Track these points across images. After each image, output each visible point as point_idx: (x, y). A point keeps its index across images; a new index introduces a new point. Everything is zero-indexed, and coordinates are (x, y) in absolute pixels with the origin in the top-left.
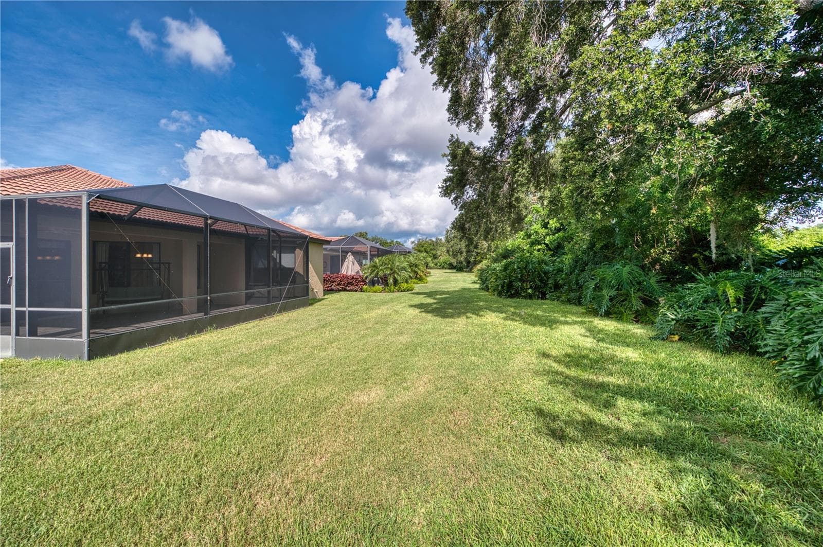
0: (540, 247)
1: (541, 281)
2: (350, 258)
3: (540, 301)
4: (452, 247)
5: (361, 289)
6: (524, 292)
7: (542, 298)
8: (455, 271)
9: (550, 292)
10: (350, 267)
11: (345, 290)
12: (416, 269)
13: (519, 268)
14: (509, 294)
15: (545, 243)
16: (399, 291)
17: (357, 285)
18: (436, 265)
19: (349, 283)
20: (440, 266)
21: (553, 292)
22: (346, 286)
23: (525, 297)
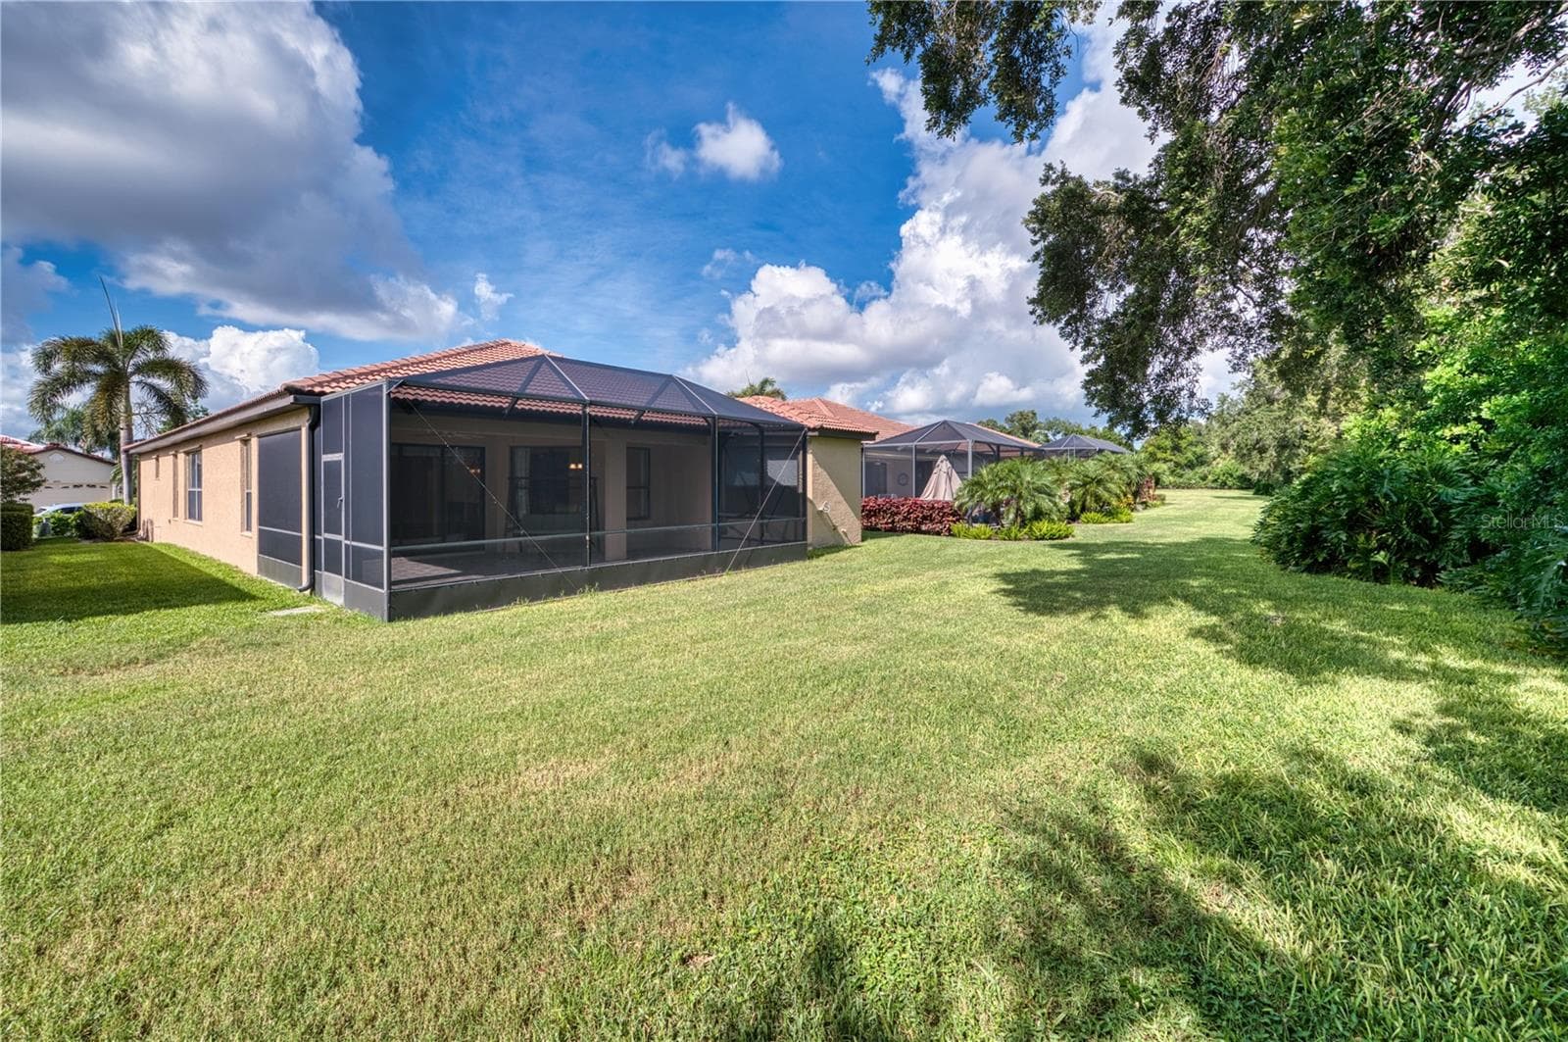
0: (1459, 430)
1: (1422, 528)
2: (943, 465)
3: (1414, 590)
4: (1233, 436)
5: (949, 530)
6: (1357, 560)
7: (1421, 583)
8: (1250, 493)
9: (1455, 565)
10: (944, 486)
11: (918, 531)
12: (1100, 491)
13: (1344, 490)
14: (1308, 561)
15: (1479, 419)
16: (1030, 539)
17: (941, 522)
18: (1204, 478)
19: (925, 518)
20: (1215, 481)
21: (1466, 565)
22: (921, 523)
23: (1359, 574)
